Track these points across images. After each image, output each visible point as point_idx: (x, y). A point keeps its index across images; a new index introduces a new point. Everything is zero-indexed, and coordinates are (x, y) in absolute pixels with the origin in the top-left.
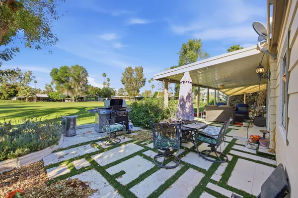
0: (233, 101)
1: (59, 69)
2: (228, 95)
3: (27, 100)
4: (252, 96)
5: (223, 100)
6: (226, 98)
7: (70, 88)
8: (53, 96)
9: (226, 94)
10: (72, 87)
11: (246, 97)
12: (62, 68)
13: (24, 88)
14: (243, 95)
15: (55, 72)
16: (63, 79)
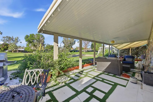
0: (122, 53)
1: (29, 35)
2: (119, 49)
3: (13, 51)
4: (136, 49)
5: (116, 52)
6: (118, 51)
7: (35, 46)
8: (27, 50)
9: (118, 48)
10: (36, 45)
11: (131, 50)
12: (31, 35)
13: (11, 45)
14: (129, 49)
15: (27, 37)
16: (31, 41)
